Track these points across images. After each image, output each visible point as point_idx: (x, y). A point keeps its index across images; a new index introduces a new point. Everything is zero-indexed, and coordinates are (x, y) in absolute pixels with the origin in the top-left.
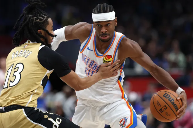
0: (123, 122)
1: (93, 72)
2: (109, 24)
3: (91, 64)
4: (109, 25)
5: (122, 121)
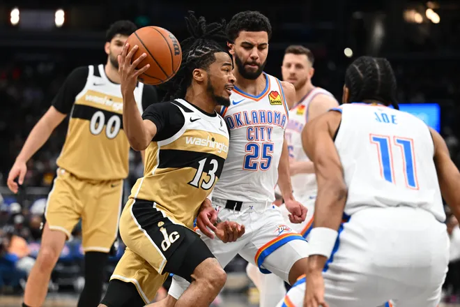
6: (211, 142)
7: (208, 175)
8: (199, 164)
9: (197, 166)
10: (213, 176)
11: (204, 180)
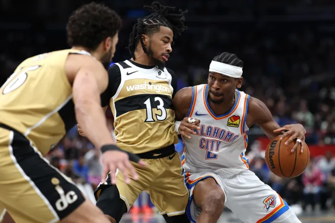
0: (270, 201)
1: (213, 142)
2: (226, 79)
3: (208, 131)
4: (225, 81)
5: (269, 199)
6: (148, 85)
7: (157, 110)
8: (145, 105)
9: (145, 107)
10: (163, 109)
11: (156, 115)
